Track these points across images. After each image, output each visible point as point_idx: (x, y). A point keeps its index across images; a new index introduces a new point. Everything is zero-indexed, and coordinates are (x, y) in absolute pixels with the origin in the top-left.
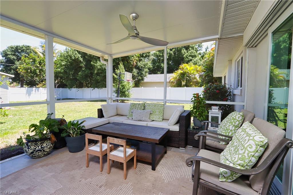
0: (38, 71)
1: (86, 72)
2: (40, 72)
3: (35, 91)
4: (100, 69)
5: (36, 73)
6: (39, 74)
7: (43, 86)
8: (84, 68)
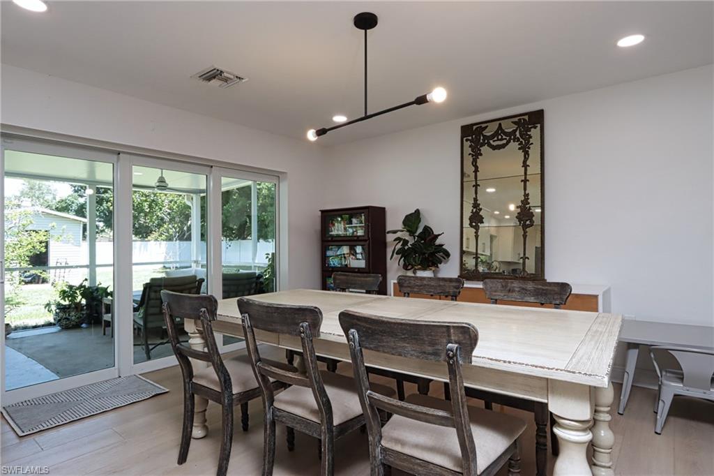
0: (146, 205)
1: (240, 204)
2: (150, 206)
3: (140, 250)
4: (268, 196)
5: (142, 211)
6: (147, 211)
7: (160, 238)
8: (237, 195)
